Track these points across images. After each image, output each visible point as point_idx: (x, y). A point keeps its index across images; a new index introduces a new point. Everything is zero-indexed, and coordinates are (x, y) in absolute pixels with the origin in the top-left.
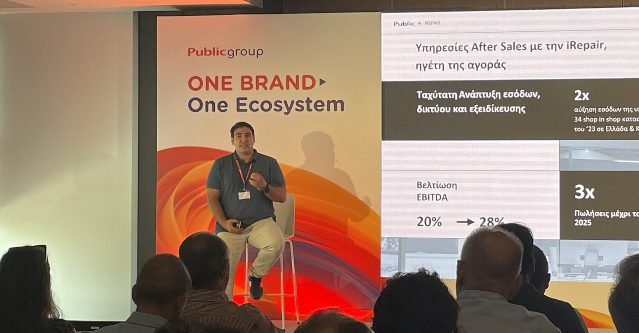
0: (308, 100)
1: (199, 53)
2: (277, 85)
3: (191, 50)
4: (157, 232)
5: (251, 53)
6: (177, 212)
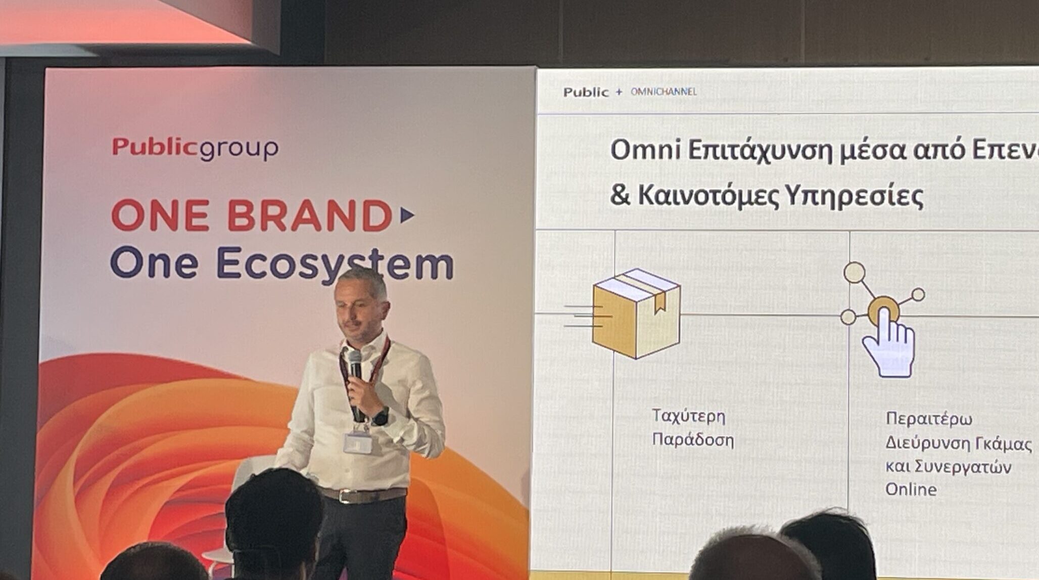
0: (375, 254)
1: (138, 149)
2: (306, 221)
3: (121, 143)
4: (36, 542)
5: (251, 151)
6: (79, 498)
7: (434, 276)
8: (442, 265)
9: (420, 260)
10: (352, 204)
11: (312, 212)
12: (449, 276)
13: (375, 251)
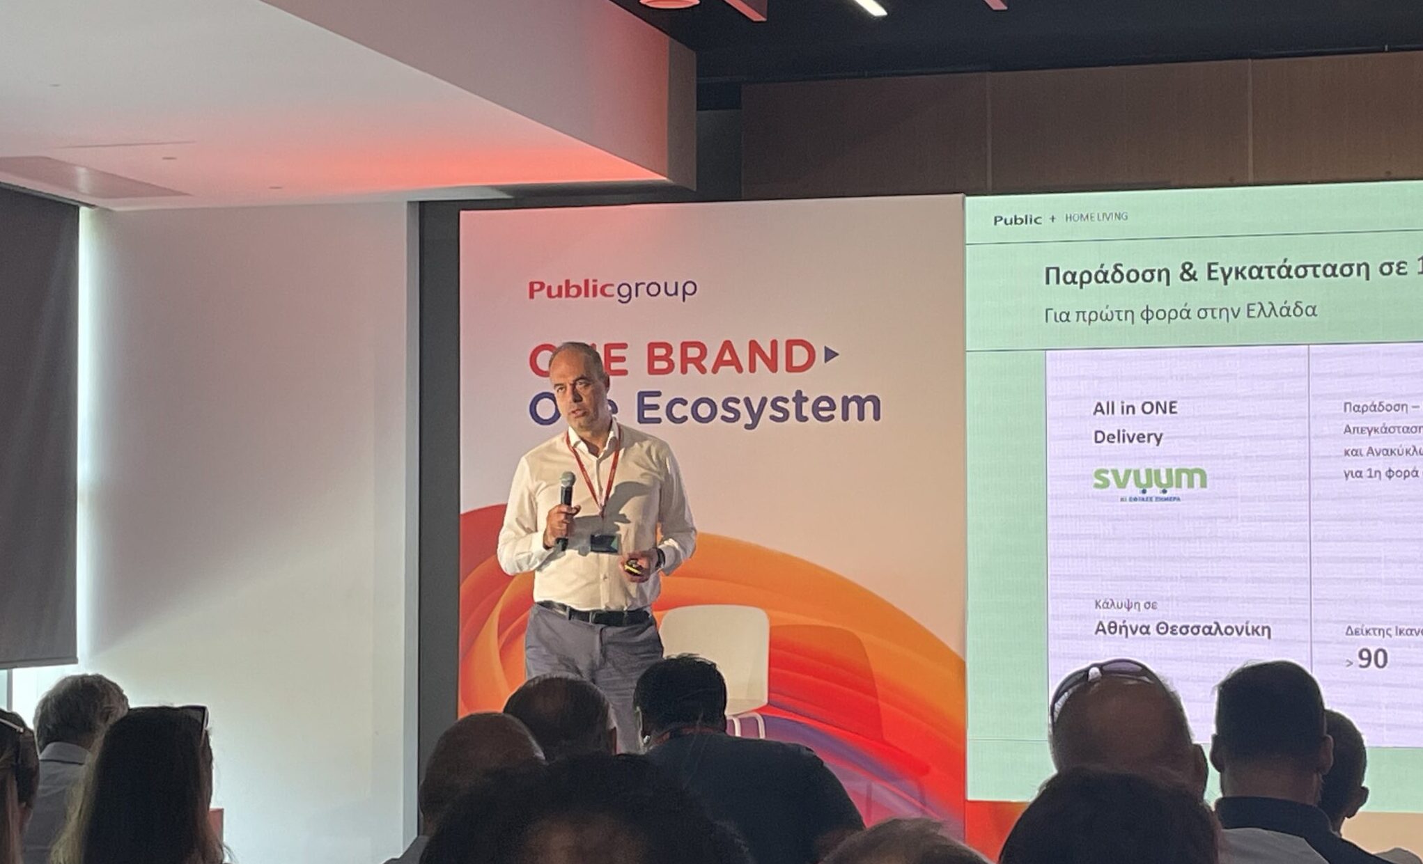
0: (799, 395)
1: (554, 292)
2: (727, 363)
3: (537, 287)
5: (669, 292)
6: (505, 651)
7: (861, 417)
8: (869, 406)
9: (846, 401)
10: (774, 344)
11: (733, 353)
12: (877, 417)
13: (799, 393)
